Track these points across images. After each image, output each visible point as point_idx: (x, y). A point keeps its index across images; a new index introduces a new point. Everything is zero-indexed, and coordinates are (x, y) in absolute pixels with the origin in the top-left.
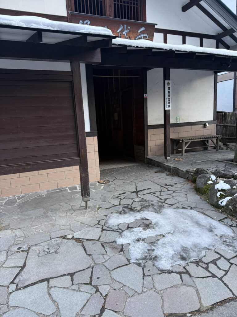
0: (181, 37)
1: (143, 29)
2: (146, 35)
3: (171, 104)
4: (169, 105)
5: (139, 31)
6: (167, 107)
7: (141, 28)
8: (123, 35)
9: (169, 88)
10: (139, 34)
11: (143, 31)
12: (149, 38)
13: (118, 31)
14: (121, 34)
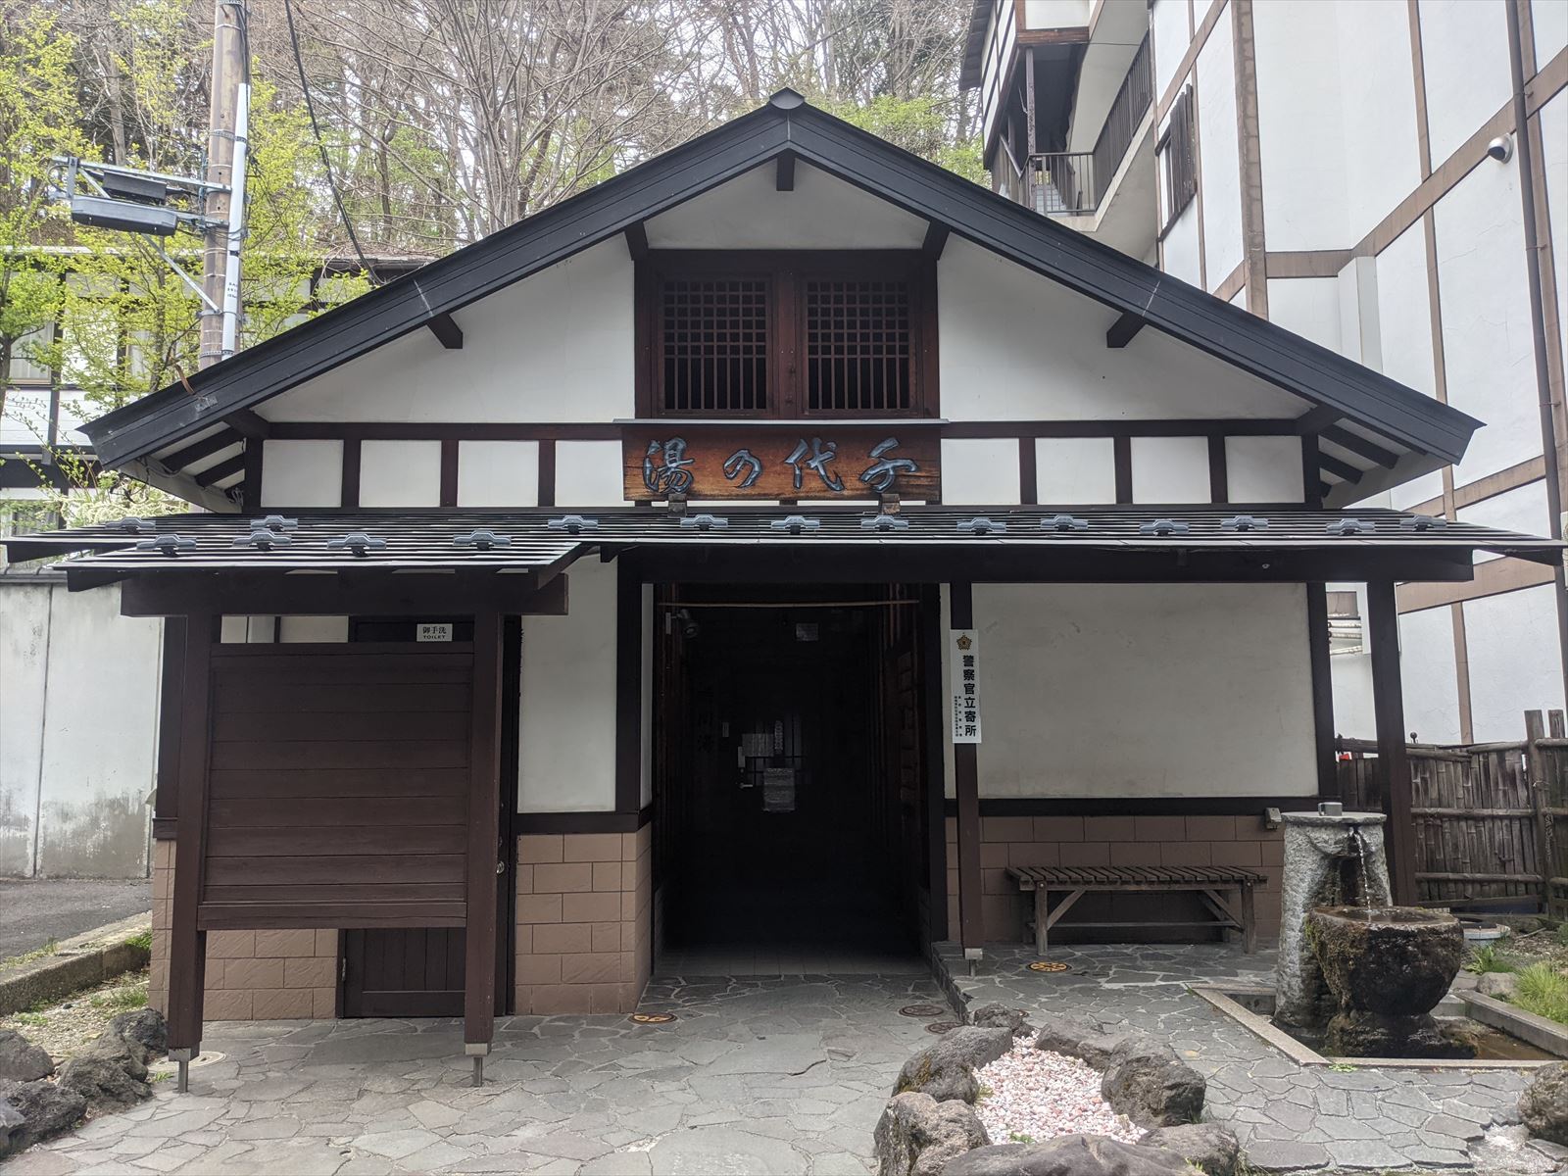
0: (1108, 444)
1: (887, 444)
2: (908, 462)
3: (978, 723)
4: (971, 724)
5: (875, 453)
6: (963, 731)
7: (882, 441)
8: (809, 471)
9: (969, 660)
10: (877, 461)
11: (893, 449)
12: (917, 470)
13: (791, 460)
14: (801, 469)
